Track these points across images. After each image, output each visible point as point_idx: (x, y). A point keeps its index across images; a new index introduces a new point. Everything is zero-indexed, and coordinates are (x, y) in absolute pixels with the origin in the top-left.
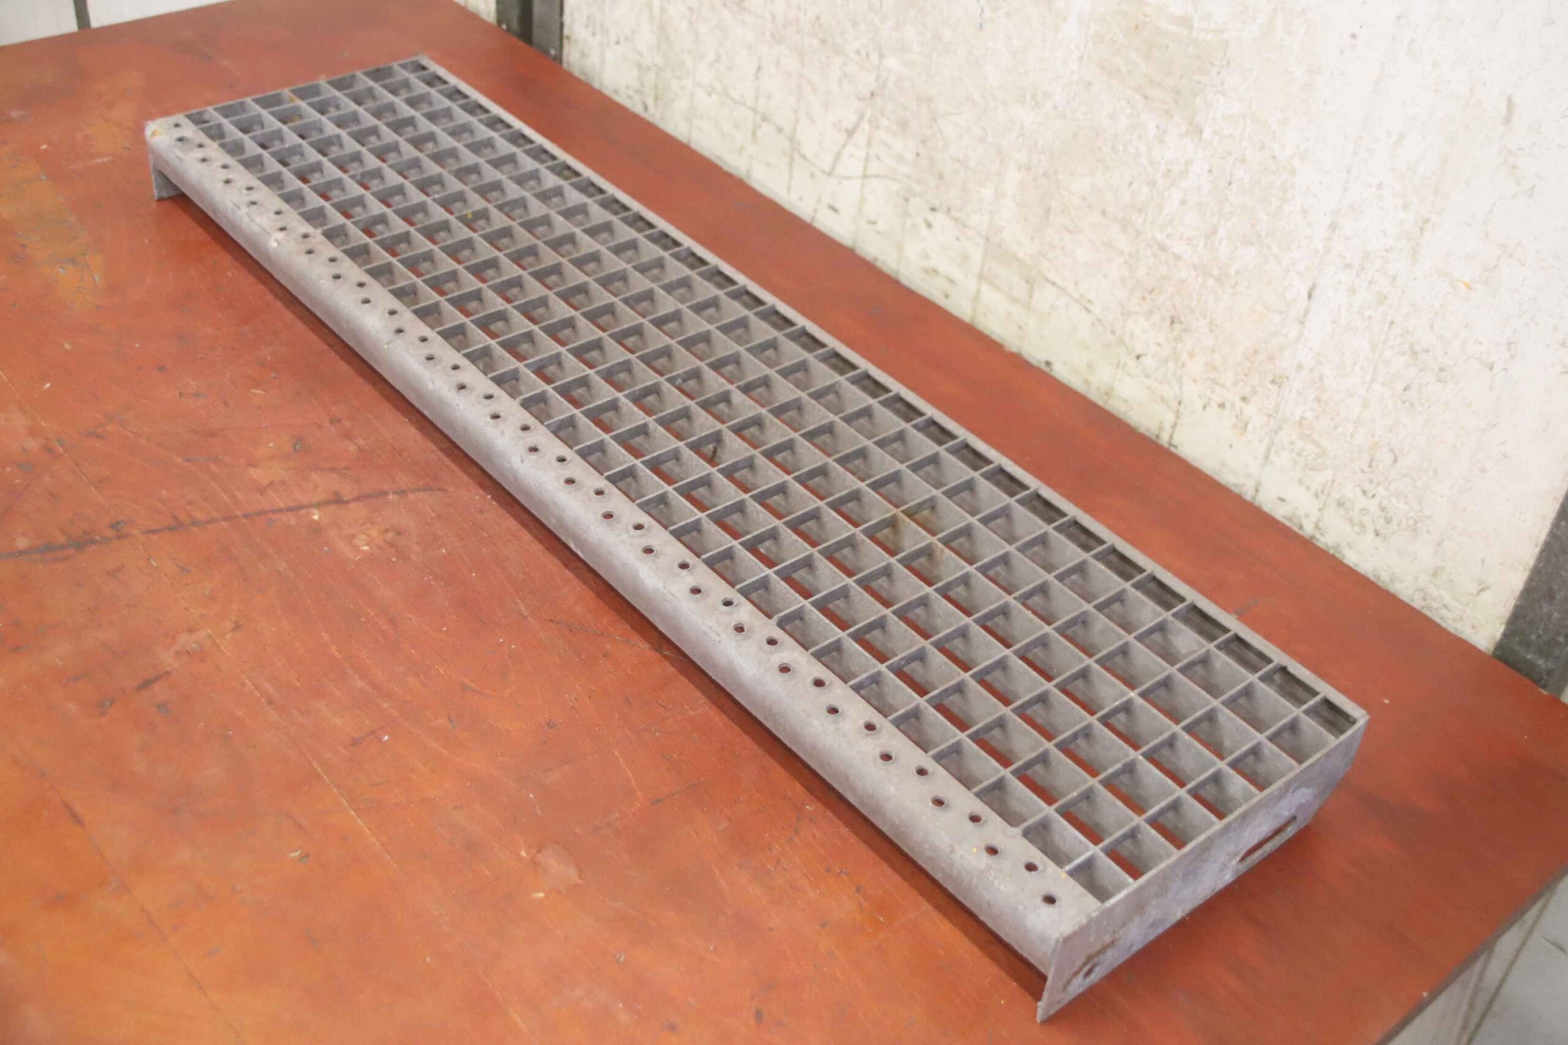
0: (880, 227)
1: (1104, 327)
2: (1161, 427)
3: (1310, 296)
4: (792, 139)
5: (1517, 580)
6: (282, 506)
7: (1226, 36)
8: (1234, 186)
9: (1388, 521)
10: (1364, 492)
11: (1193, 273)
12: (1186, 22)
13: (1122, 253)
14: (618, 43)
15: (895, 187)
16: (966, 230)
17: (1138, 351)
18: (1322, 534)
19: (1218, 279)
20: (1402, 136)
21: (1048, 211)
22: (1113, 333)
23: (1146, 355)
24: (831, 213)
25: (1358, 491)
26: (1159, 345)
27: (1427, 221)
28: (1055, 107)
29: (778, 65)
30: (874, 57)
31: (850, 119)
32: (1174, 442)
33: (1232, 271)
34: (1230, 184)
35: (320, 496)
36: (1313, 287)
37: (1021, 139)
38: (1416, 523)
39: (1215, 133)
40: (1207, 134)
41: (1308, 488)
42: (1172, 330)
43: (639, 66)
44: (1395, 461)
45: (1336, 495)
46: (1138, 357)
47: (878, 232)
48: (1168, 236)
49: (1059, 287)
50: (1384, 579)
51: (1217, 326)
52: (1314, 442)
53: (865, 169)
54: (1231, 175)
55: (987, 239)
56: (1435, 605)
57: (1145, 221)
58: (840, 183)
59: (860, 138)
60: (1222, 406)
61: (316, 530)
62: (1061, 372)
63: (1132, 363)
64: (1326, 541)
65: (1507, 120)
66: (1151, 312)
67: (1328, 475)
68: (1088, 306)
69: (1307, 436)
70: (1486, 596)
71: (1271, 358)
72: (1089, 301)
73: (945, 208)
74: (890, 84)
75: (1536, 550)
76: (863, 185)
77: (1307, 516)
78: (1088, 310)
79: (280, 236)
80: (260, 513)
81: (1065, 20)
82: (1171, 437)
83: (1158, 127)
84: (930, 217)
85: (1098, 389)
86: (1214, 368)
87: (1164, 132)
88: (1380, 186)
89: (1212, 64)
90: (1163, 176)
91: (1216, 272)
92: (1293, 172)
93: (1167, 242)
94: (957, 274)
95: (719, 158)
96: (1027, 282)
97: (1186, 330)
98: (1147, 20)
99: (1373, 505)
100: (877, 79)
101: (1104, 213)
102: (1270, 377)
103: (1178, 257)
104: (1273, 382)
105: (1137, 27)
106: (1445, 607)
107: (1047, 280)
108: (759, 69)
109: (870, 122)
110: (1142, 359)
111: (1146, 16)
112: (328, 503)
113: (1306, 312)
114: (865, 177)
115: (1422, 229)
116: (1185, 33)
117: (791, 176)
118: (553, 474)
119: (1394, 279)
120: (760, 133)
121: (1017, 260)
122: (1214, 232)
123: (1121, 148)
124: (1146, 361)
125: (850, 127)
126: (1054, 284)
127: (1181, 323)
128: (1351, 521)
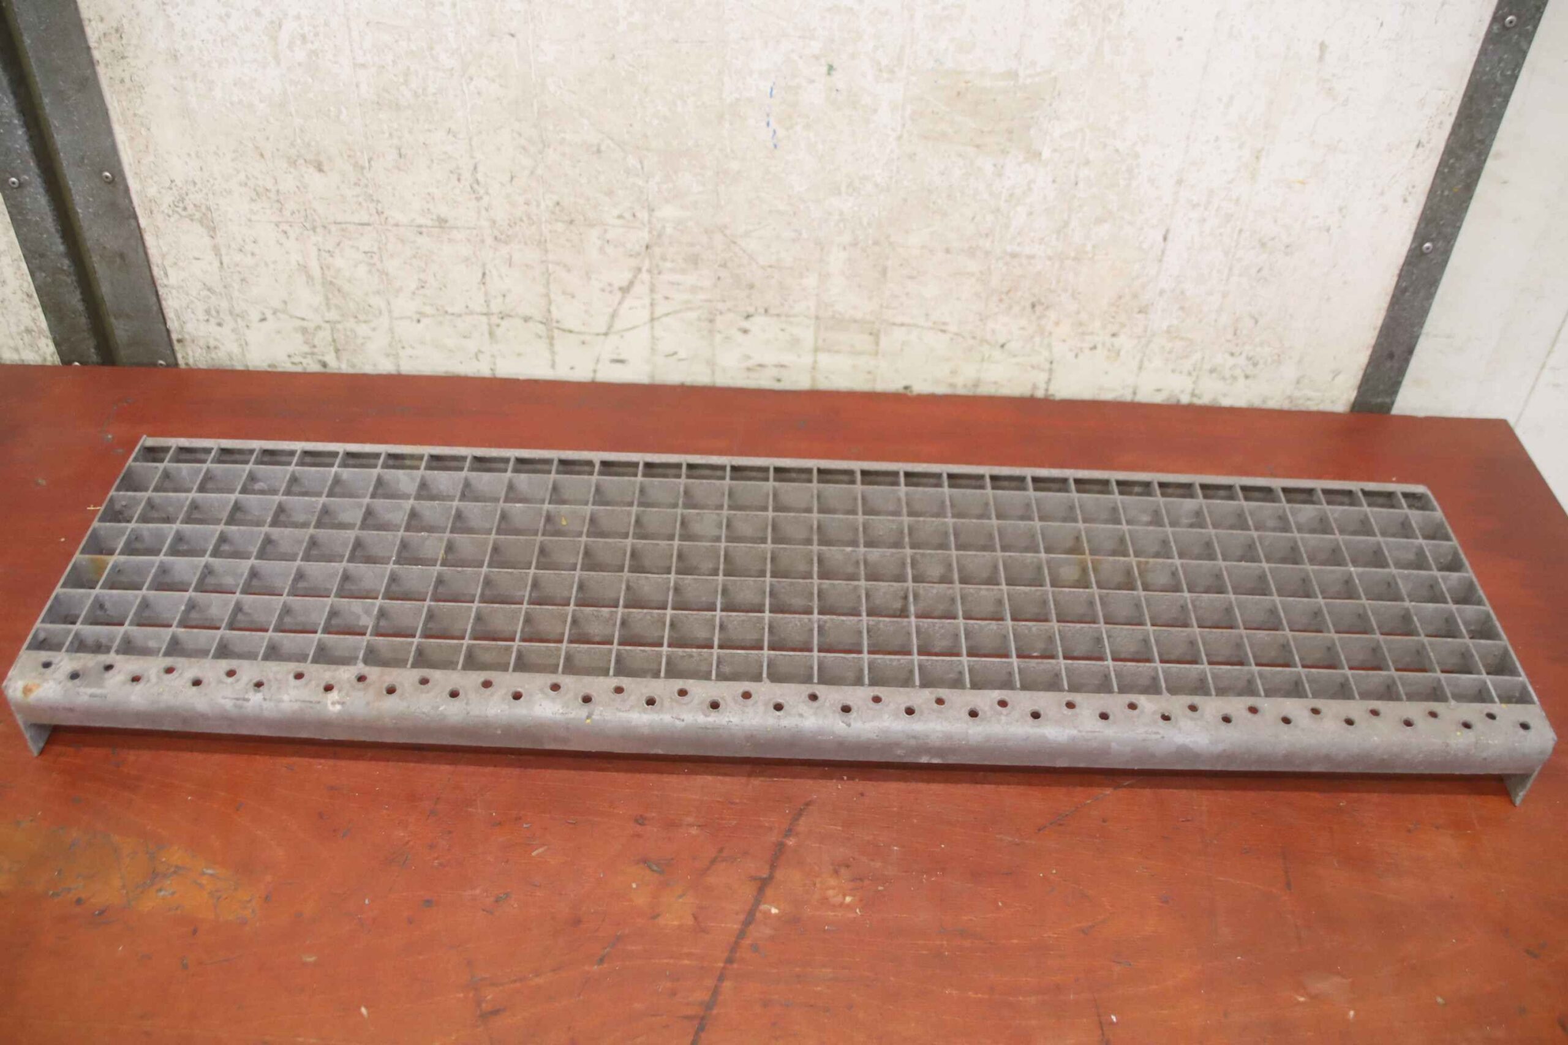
0: (682, 354)
1: (963, 337)
2: (1035, 387)
3: (1165, 239)
4: (546, 322)
5: (1362, 358)
6: (737, 927)
7: (1053, 74)
8: (1081, 185)
9: (1255, 365)
10: (1232, 354)
11: (1048, 263)
12: (1013, 75)
13: (973, 274)
14: (263, 320)
15: (692, 315)
16: (792, 319)
17: (1001, 341)
18: (1200, 398)
19: (1075, 259)
20: (1232, 98)
21: (884, 272)
22: (974, 338)
23: (1009, 341)
24: (619, 365)
25: (1227, 356)
26: (1023, 328)
27: (1260, 151)
28: (877, 185)
29: (510, 263)
30: (643, 215)
31: (624, 277)
32: (1051, 392)
33: (1089, 248)
34: (1076, 184)
35: (748, 892)
36: (1167, 231)
37: (841, 225)
38: (1279, 356)
39: (1055, 150)
40: (1046, 153)
41: (1181, 372)
42: (1034, 312)
43: (304, 331)
44: (1256, 322)
45: (1207, 366)
46: (1002, 346)
47: (680, 360)
48: (1019, 244)
49: (909, 325)
50: (1257, 403)
51: (1079, 293)
52: (1182, 339)
53: (652, 313)
54: (1076, 177)
55: (817, 318)
56: (1301, 402)
57: (993, 242)
58: (622, 337)
59: (640, 289)
60: (1094, 348)
61: (792, 921)
62: (921, 387)
63: (997, 354)
64: (1205, 400)
65: (1321, 58)
66: (1010, 307)
67: (1197, 356)
68: (943, 328)
69: (1176, 337)
70: (1341, 378)
71: (1135, 296)
72: (944, 324)
73: (762, 311)
74: (669, 230)
75: (1375, 333)
76: (652, 328)
77: (1182, 392)
78: (943, 331)
79: (334, 695)
80: (735, 947)
81: (875, 111)
82: (1047, 390)
83: (995, 165)
84: (746, 324)
85: (965, 386)
86: (1081, 324)
87: (1002, 167)
88: (1217, 139)
89: (1043, 99)
90: (1006, 201)
91: (1073, 254)
92: (1137, 156)
93: (1017, 249)
94: (787, 358)
95: (446, 372)
96: (871, 334)
97: (1047, 308)
98: (970, 84)
99: (1241, 361)
100: (650, 232)
101: (948, 251)
102: (1136, 310)
103: (1031, 257)
104: (1140, 312)
105: (959, 94)
106: (1309, 399)
107: (894, 324)
108: (484, 274)
109: (649, 271)
110: (1006, 347)
111: (966, 82)
112: (761, 890)
113: (1163, 252)
114: (652, 320)
115: (1257, 158)
116: (1012, 83)
117: (553, 353)
118: (886, 716)
119: (1238, 200)
120: (499, 332)
121: (855, 321)
122: (1066, 224)
123: (958, 195)
124: (1013, 346)
125: (625, 284)
126: (902, 325)
127: (1043, 304)
128: (1224, 379)
